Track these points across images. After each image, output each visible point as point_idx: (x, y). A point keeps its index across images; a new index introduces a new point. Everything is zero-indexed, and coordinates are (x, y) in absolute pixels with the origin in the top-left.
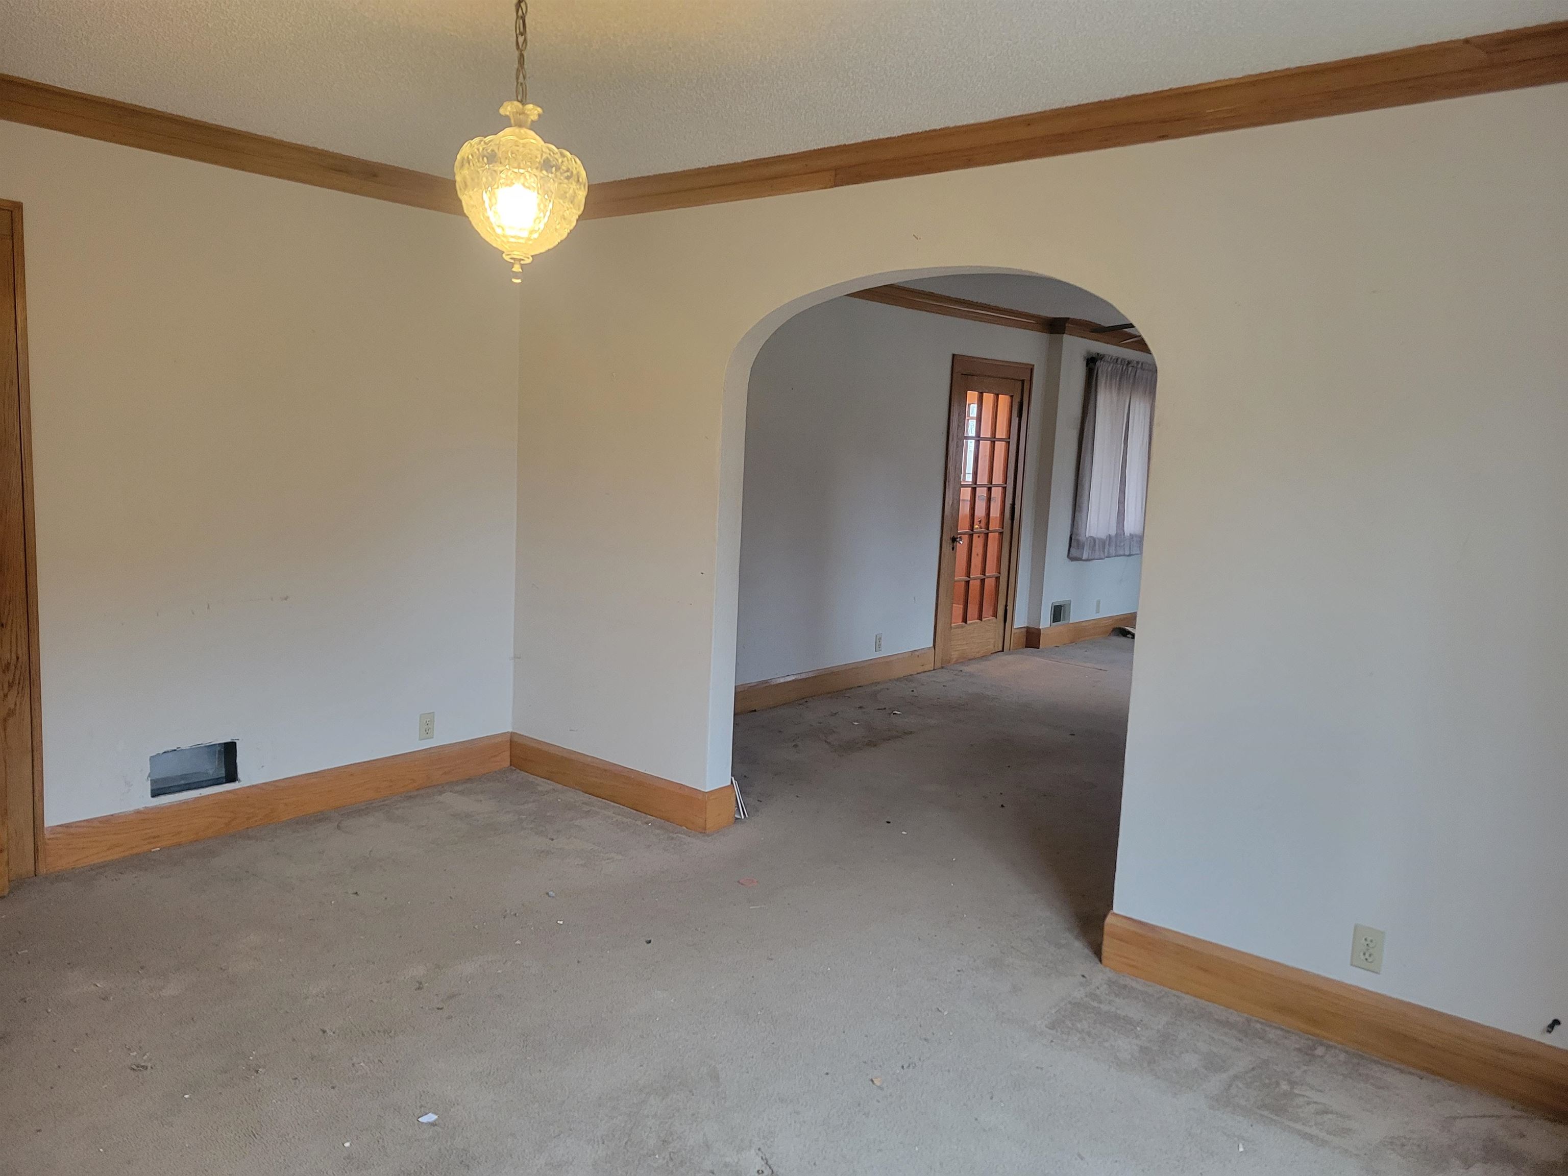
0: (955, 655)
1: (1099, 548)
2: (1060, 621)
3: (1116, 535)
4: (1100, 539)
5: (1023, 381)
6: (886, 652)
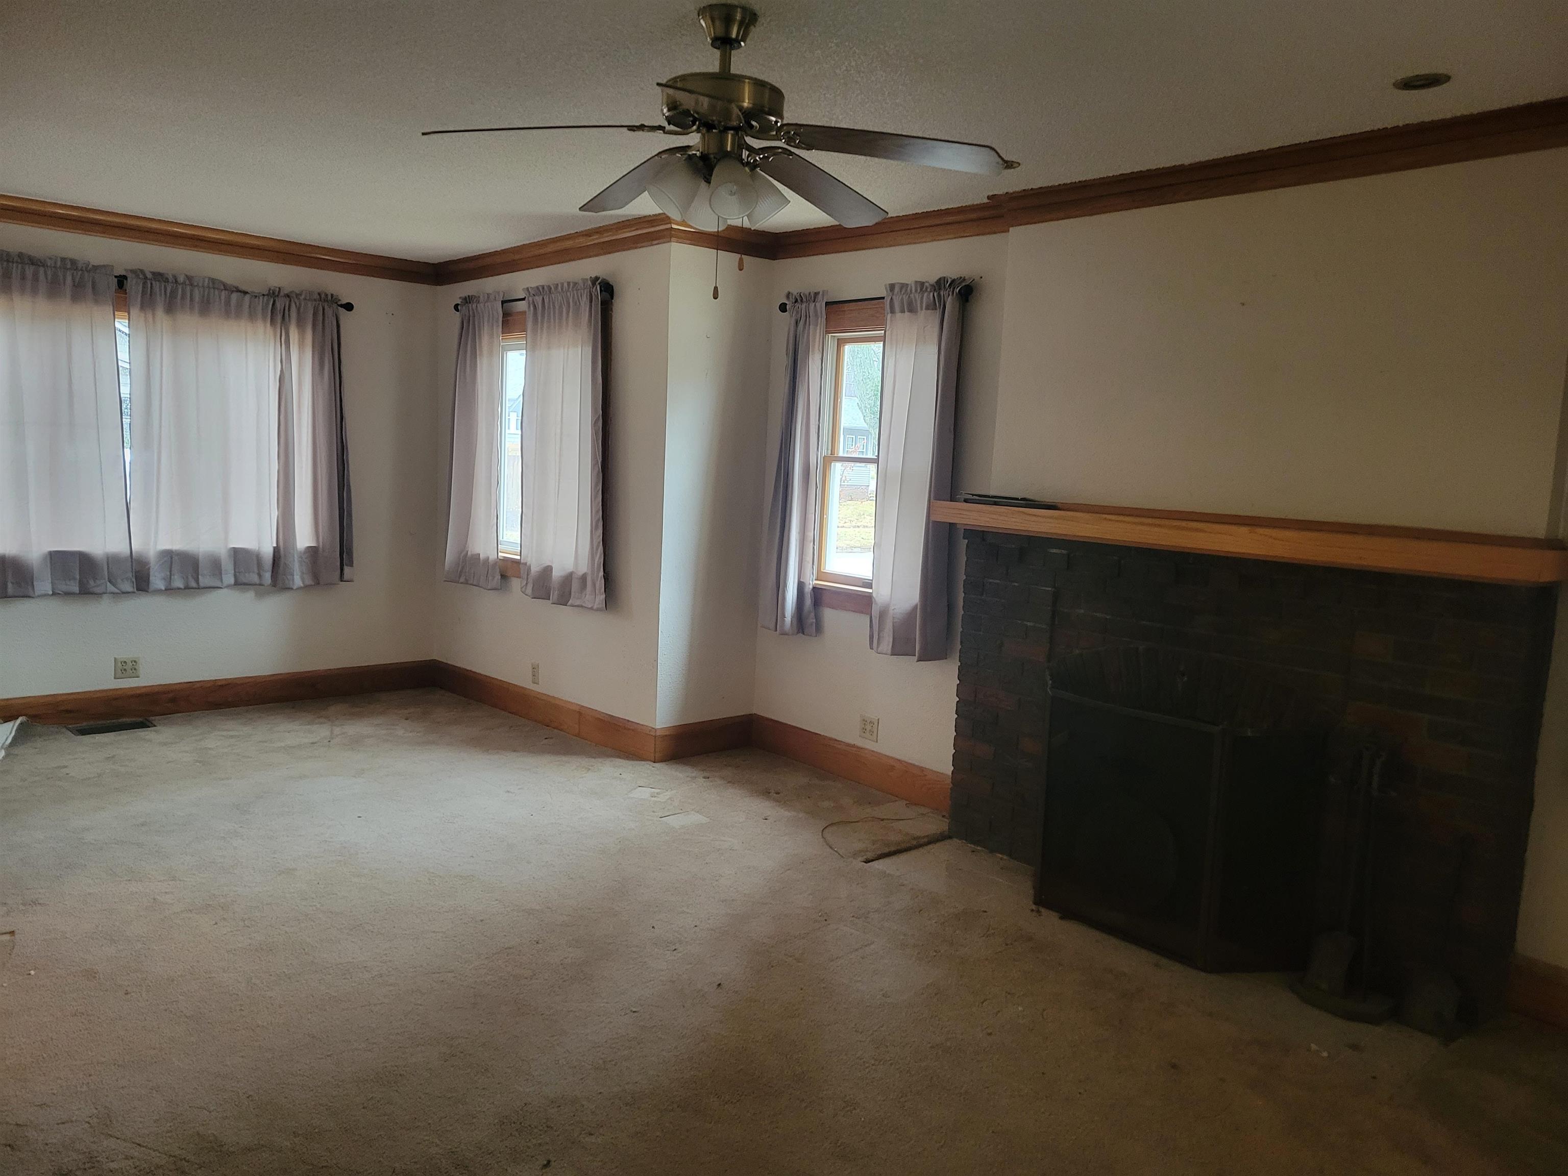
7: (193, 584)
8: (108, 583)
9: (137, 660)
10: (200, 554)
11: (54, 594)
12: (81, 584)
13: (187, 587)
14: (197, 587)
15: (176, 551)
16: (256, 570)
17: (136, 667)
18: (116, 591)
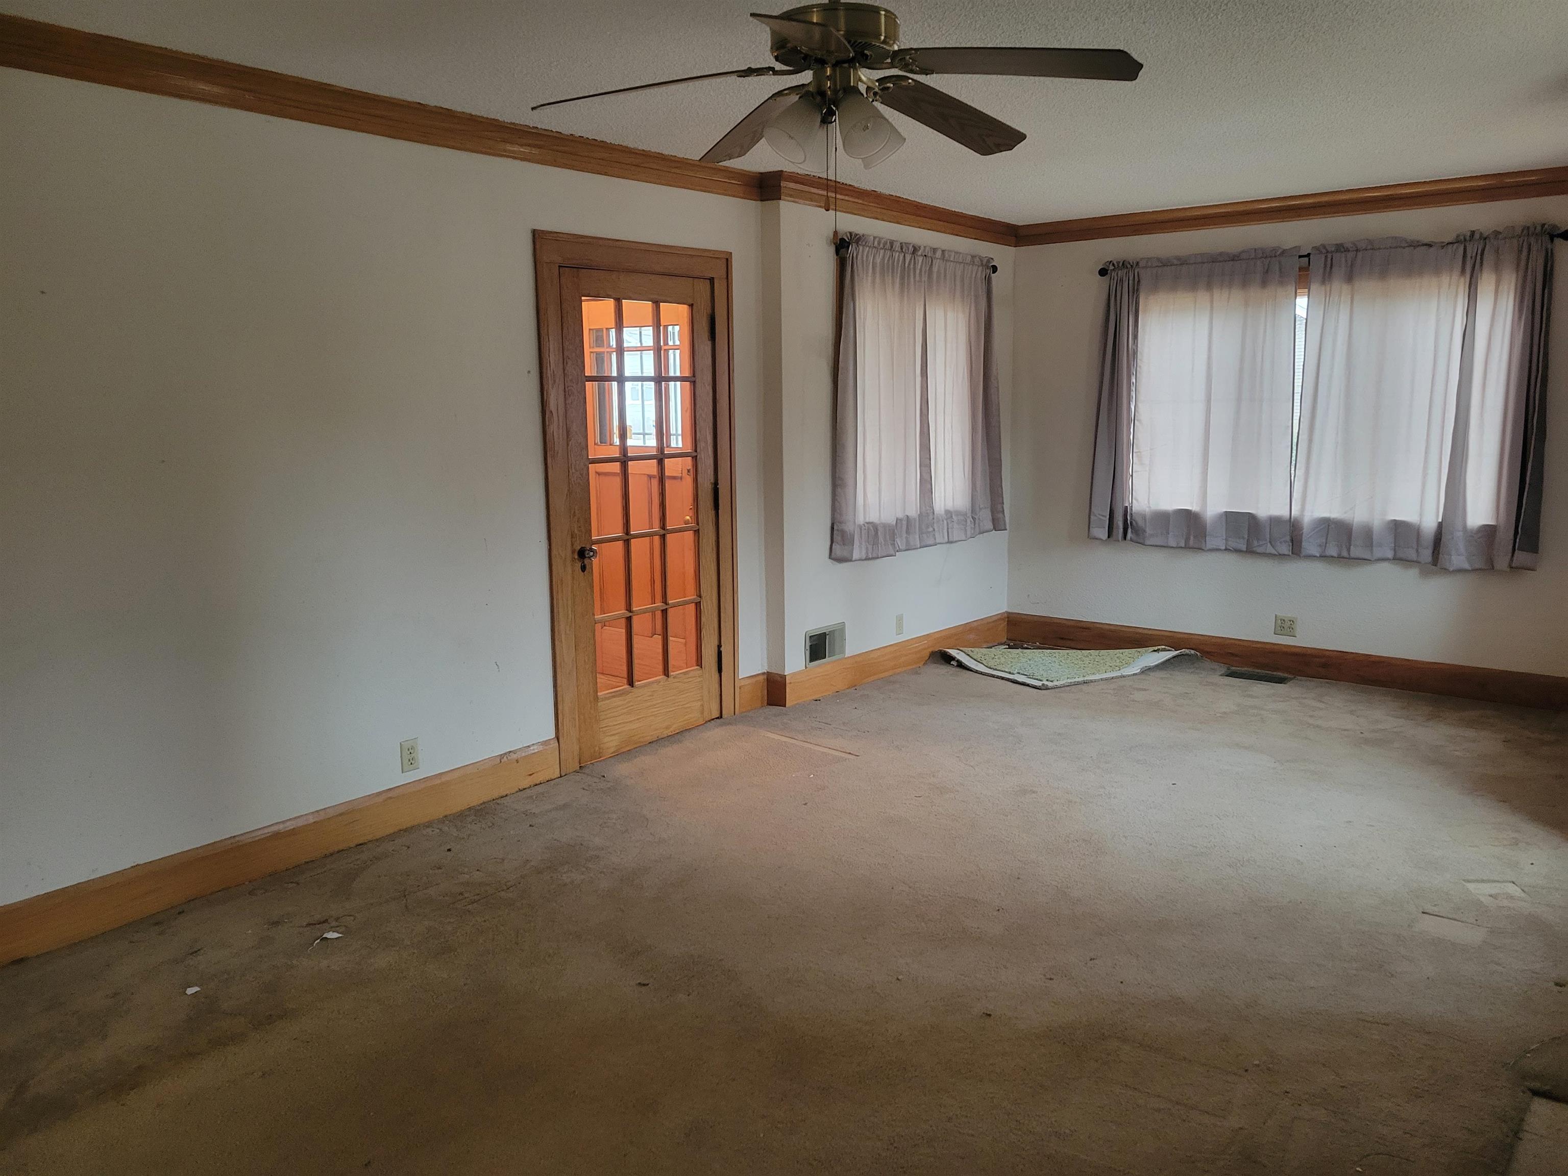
0: (611, 743)
1: (885, 541)
2: (825, 658)
3: (920, 515)
4: (885, 526)
5: (712, 280)
6: (426, 769)
7: (1345, 554)
8: (1269, 544)
9: (1294, 621)
10: (1354, 524)
11: (1226, 549)
12: (1248, 543)
13: (1340, 557)
14: (1348, 556)
15: (1333, 519)
16: (1415, 546)
17: (1292, 626)
18: (1274, 552)
